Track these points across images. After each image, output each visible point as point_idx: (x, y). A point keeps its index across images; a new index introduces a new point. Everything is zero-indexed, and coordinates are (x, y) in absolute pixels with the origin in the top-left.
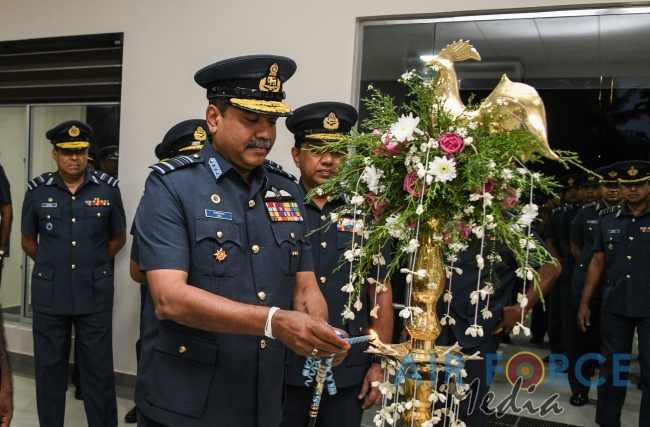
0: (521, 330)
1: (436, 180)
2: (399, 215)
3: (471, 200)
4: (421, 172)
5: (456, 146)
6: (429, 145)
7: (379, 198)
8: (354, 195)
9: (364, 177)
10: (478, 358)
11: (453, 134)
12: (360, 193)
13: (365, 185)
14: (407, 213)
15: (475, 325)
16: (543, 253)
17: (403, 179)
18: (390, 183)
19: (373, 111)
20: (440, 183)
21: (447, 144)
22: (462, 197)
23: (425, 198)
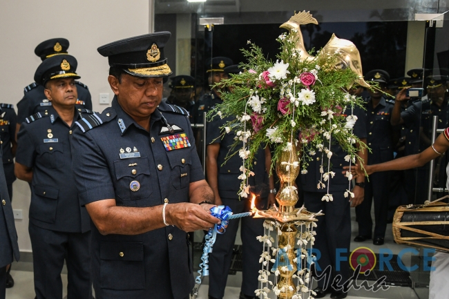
0: (349, 194)
1: (303, 104)
2: (277, 127)
3: (322, 115)
4: (293, 99)
5: (310, 81)
6: (295, 81)
7: (263, 116)
8: (243, 115)
9: (250, 102)
10: (322, 214)
11: (308, 73)
12: (248, 114)
13: (250, 108)
14: (284, 125)
15: (328, 194)
16: (364, 146)
17: (277, 104)
18: (270, 106)
19: (248, 57)
20: (305, 105)
21: (305, 80)
22: (316, 113)
23: (296, 115)
